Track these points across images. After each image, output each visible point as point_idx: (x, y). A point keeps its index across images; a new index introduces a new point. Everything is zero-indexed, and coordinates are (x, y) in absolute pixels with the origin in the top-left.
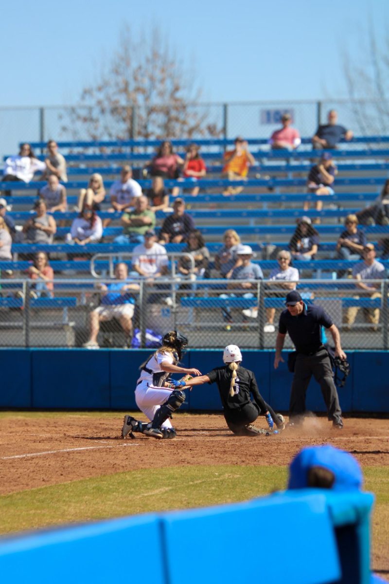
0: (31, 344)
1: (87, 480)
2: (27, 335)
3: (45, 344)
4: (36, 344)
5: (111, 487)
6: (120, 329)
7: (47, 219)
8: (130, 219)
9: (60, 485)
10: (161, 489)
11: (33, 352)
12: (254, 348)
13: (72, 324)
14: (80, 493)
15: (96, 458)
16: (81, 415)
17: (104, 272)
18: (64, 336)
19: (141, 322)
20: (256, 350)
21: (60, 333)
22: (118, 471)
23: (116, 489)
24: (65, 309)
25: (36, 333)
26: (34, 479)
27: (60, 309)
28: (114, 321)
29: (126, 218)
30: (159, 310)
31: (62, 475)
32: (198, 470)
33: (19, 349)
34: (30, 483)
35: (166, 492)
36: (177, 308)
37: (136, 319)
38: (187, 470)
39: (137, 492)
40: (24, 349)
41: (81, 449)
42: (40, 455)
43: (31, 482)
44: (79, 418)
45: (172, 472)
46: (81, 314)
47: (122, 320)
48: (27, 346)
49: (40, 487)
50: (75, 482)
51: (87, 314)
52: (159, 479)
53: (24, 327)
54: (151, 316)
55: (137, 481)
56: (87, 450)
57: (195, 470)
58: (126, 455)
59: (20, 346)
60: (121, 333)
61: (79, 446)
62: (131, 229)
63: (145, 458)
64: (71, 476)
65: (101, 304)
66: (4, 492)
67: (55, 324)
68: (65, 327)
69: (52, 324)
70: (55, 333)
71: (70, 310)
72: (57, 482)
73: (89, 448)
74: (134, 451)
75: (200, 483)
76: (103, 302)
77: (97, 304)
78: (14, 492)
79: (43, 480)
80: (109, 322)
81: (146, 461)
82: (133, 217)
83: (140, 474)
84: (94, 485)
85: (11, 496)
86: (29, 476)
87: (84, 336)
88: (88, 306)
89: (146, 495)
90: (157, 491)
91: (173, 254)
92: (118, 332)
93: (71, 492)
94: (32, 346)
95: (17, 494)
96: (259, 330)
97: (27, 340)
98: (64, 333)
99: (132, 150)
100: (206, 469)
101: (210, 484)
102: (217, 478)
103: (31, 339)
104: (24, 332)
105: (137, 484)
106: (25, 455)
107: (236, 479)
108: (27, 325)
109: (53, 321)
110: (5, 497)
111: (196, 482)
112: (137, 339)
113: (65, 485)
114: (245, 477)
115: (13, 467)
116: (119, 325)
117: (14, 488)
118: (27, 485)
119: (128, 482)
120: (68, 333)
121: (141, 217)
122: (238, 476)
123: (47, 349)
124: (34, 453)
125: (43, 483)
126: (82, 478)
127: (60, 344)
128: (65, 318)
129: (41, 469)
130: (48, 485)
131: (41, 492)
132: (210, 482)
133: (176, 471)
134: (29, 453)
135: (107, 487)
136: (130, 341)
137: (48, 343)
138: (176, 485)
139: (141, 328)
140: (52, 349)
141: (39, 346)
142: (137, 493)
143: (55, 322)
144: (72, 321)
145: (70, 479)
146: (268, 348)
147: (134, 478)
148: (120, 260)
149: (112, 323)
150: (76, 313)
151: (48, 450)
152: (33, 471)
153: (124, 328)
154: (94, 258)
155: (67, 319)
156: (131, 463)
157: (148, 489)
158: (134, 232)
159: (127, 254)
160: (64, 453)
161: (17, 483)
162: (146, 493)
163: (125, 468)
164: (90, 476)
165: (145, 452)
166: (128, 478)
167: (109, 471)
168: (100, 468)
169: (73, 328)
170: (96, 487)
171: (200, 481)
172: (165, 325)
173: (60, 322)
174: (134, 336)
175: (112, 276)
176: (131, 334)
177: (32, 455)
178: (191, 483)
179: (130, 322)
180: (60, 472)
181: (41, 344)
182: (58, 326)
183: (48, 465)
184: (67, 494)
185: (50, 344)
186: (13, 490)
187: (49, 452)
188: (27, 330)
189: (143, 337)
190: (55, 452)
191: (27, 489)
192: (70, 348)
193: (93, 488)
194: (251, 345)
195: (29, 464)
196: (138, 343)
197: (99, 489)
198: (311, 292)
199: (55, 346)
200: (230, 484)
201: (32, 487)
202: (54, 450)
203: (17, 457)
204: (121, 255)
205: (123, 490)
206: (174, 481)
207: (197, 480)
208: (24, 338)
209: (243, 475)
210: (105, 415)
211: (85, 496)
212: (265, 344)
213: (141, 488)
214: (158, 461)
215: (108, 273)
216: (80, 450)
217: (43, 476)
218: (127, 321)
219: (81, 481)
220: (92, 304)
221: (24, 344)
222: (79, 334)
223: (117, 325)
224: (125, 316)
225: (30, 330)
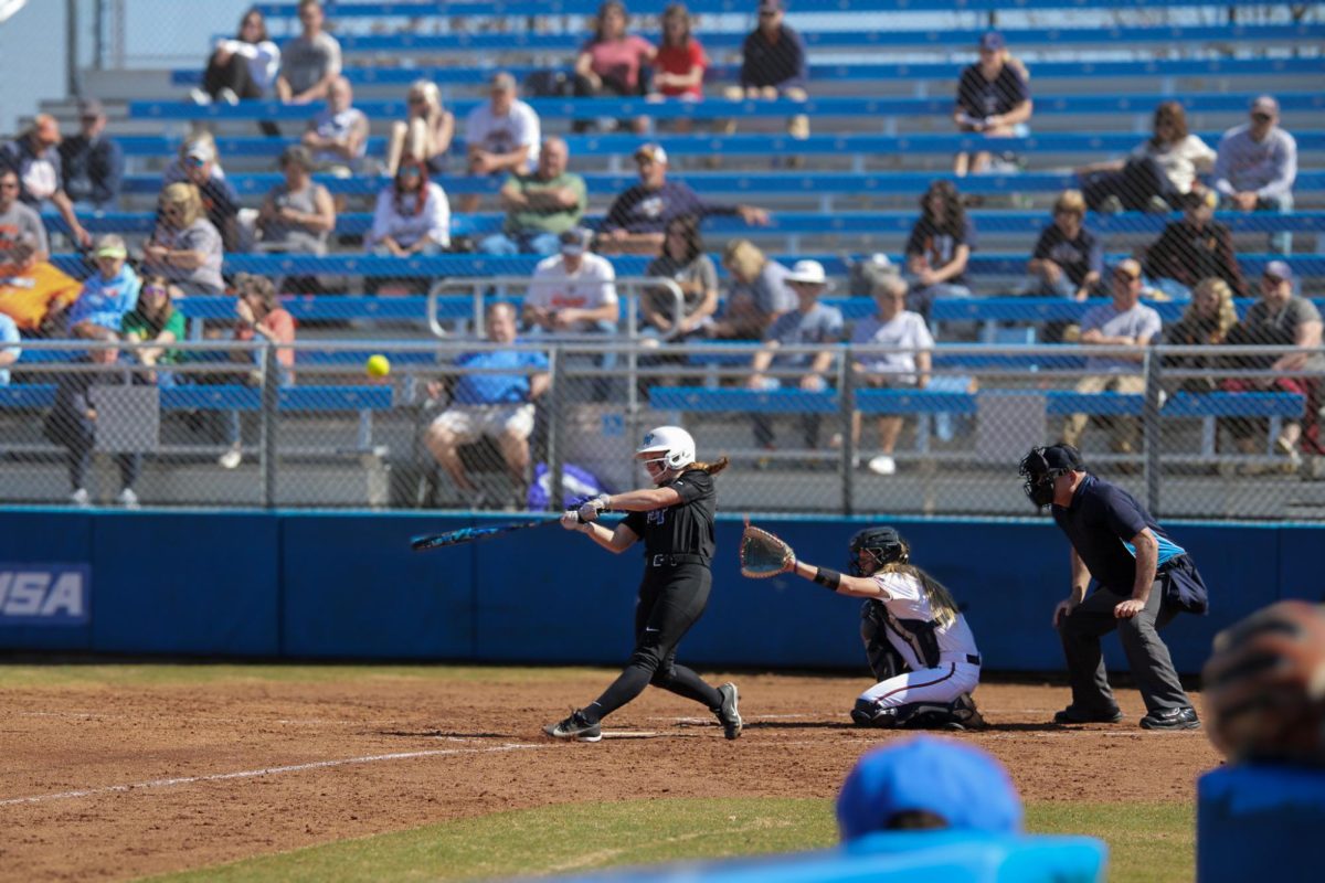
0: (277, 500)
1: (417, 831)
2: (270, 478)
3: (315, 501)
4: (293, 501)
5: (474, 848)
6: (498, 462)
7: (313, 192)
8: (525, 193)
9: (350, 842)
10: (596, 854)
11: (284, 520)
12: (830, 511)
13: (380, 451)
14: (399, 861)
15: (438, 778)
16: (403, 674)
17: (462, 323)
18: (362, 480)
19: (551, 448)
20: (832, 517)
21: (350, 473)
22: (492, 809)
23: (488, 852)
24: (366, 413)
25: (293, 473)
26: (285, 828)
27: (353, 416)
28: (485, 446)
29: (513, 189)
30: (595, 417)
31: (354, 818)
32: (687, 809)
33: (249, 510)
34: (275, 838)
35: (610, 861)
36: (639, 412)
37: (538, 438)
38: (662, 808)
39: (538, 859)
40: (261, 511)
41: (402, 755)
42: (302, 770)
43: (279, 835)
44: (397, 683)
45: (624, 812)
46: (402, 426)
47: (503, 443)
48: (270, 505)
49: (299, 848)
50: (386, 836)
51: (418, 428)
52: (592, 828)
53: (263, 459)
54: (575, 433)
55: (538, 832)
56: (416, 759)
57: (680, 809)
58: (513, 771)
59: (252, 504)
60: (501, 475)
61: (399, 749)
62: (525, 218)
63: (559, 779)
64: (376, 821)
65: (454, 404)
66: (211, 859)
67: (339, 452)
68: (365, 458)
69: (333, 450)
70: (340, 473)
71: (377, 416)
72: (342, 836)
73: (420, 754)
74: (532, 763)
75: (694, 839)
76: (458, 397)
77: (443, 403)
78: (237, 859)
79: (308, 831)
80: (471, 445)
81: (563, 787)
82: (533, 188)
83: (546, 816)
84: (434, 843)
85: (230, 869)
86: (272, 819)
87: (411, 480)
88: (421, 406)
89: (559, 867)
90: (587, 859)
91: (631, 281)
92: (493, 471)
93: (376, 859)
94: (282, 505)
95: (244, 863)
96: (841, 470)
97: (270, 488)
98: (361, 474)
99: (531, 24)
100: (707, 805)
101: (716, 841)
102: (733, 827)
103: (279, 487)
104: (262, 472)
105: (539, 841)
106: (263, 772)
107: (782, 829)
108: (269, 453)
109: (333, 444)
110: (213, 871)
111: (682, 837)
112: (542, 490)
113: (361, 843)
114: (804, 826)
115: (233, 798)
116: (497, 453)
117: (237, 849)
118: (269, 842)
119: (516, 836)
120: (372, 474)
121: (550, 188)
122: (787, 823)
123: (319, 511)
124: (286, 764)
125: (309, 837)
126: (403, 827)
127: (351, 499)
128: (364, 436)
129: (302, 804)
130: (319, 844)
131: (303, 859)
132: (718, 838)
133: (636, 810)
134: (272, 765)
135: (464, 848)
136: (524, 495)
137: (321, 497)
138: (634, 844)
139: (551, 461)
140: (330, 511)
141: (300, 505)
142: (537, 863)
143: (339, 445)
144: (381, 444)
145: (374, 828)
146: (864, 512)
147: (530, 826)
148: (501, 294)
149: (480, 450)
150: (391, 426)
151: (320, 759)
152: (283, 811)
153: (510, 461)
154: (436, 290)
155: (368, 438)
156: (523, 791)
157: (565, 852)
158: (532, 226)
159: (517, 280)
160: (360, 766)
161: (243, 837)
162: (562, 862)
163: (510, 802)
164: (423, 822)
165: (559, 766)
166: (517, 826)
167: (471, 810)
168: (449, 803)
169: (384, 460)
170: (437, 849)
171: (693, 835)
172: (612, 456)
173: (350, 447)
174: (535, 482)
175: (481, 333)
176: (527, 476)
177: (280, 769)
178: (672, 839)
179: (525, 447)
180: (348, 813)
181: (304, 500)
182: (346, 455)
183: (319, 793)
184: (366, 864)
185: (325, 501)
186: (234, 855)
187: (324, 764)
188: (270, 466)
189: (557, 484)
190: (338, 763)
191: (267, 852)
192: (377, 511)
193: (431, 852)
194: (821, 504)
195: (272, 793)
196: (544, 498)
197: (444, 853)
198: (969, 376)
199: (338, 506)
200: (766, 844)
201: (281, 846)
202: (337, 758)
203: (242, 774)
204: (501, 281)
205: (503, 856)
206: (629, 834)
207: (685, 832)
208: (263, 486)
209: (798, 820)
210: (463, 674)
211: (410, 869)
212: (857, 503)
213: (547, 850)
214: (592, 787)
215: (471, 326)
216: (399, 759)
217: (309, 821)
218: (519, 444)
219: (402, 834)
220: (429, 404)
221: (263, 499)
222: (398, 477)
223: (490, 452)
224: (513, 433)
225: (277, 466)
